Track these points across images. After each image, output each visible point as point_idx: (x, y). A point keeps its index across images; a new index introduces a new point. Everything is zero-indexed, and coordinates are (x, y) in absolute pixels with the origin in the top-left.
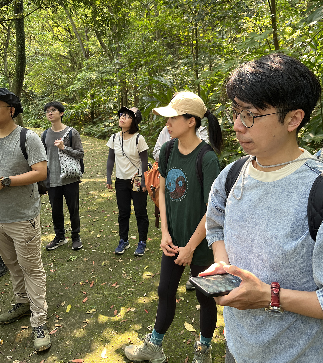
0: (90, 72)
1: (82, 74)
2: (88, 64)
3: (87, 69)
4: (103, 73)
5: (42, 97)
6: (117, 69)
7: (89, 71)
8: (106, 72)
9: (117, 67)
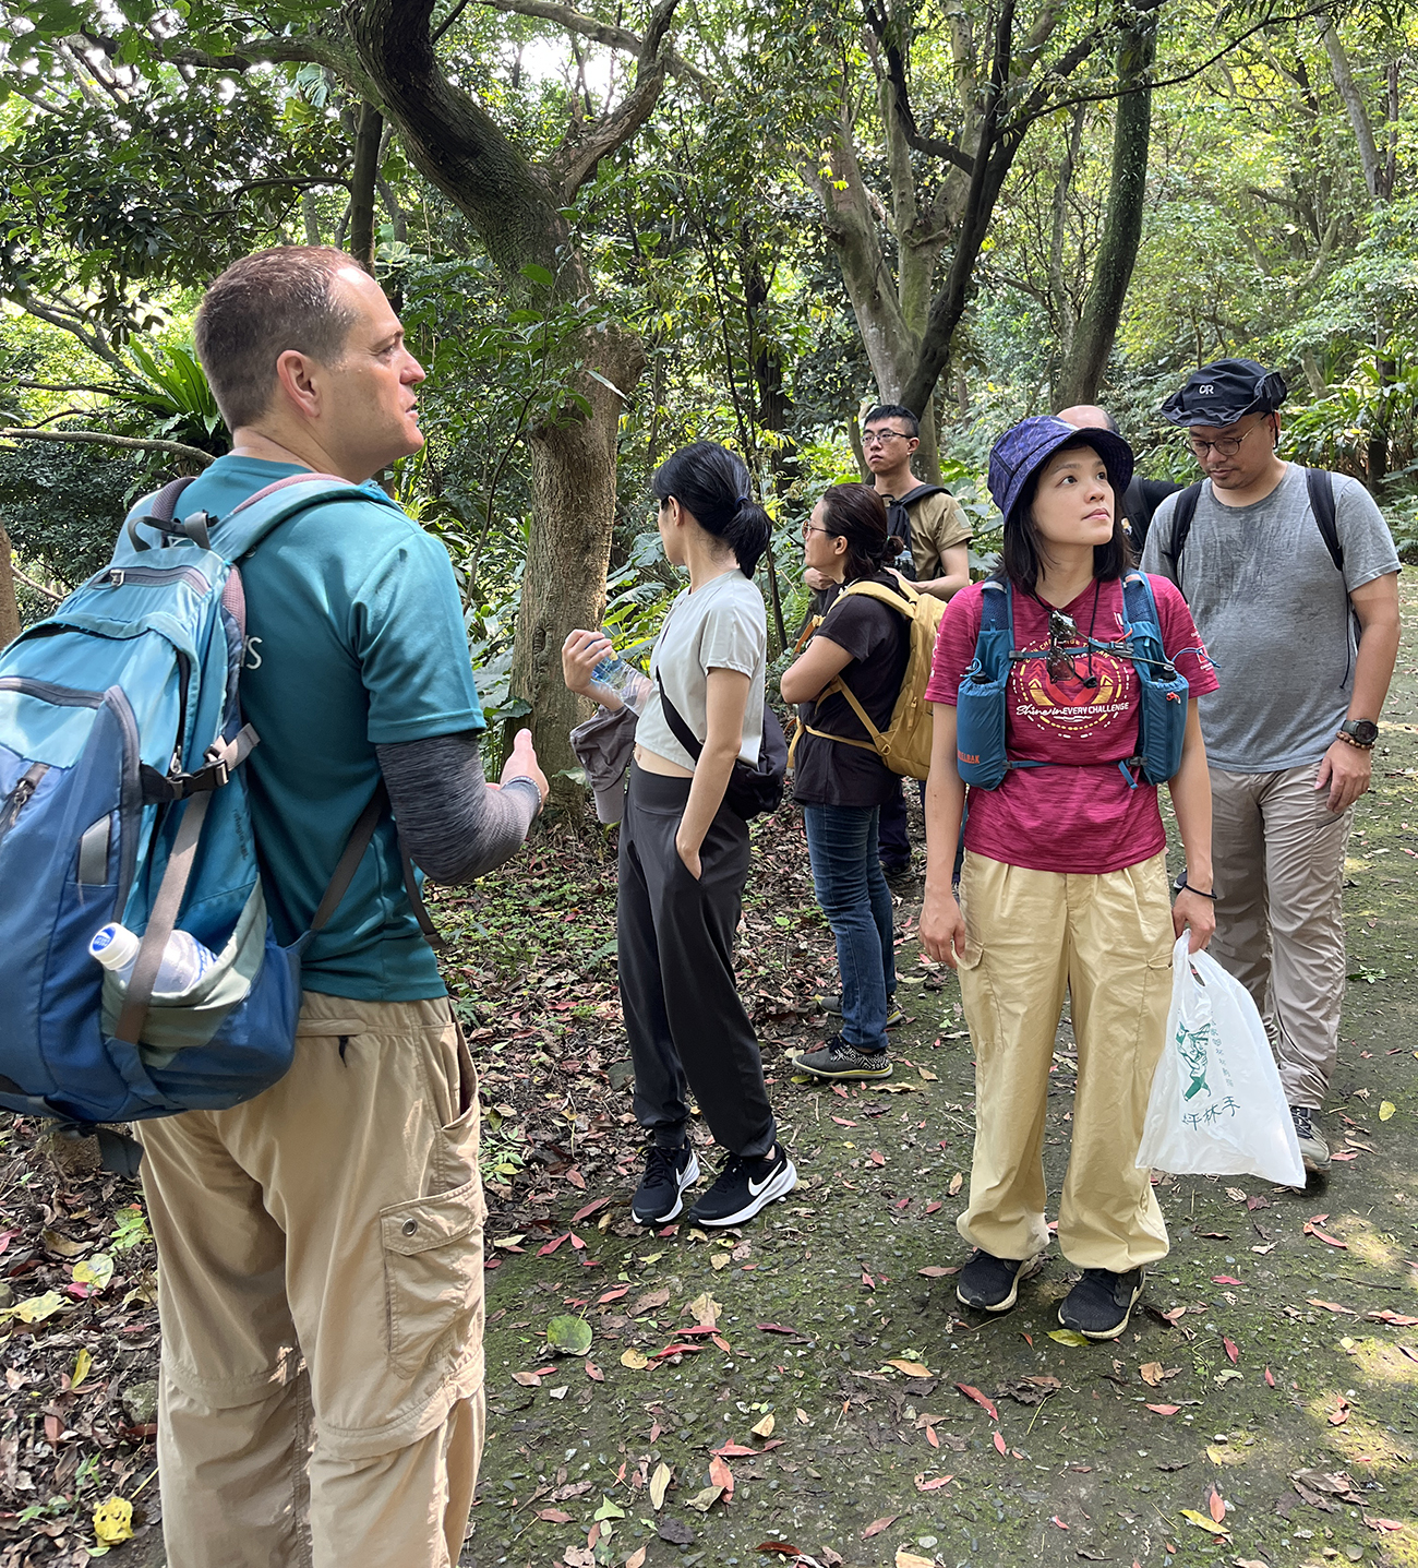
1: (1357, 271)
2: (1386, 222)
3: (1383, 246)
7: (1392, 256)
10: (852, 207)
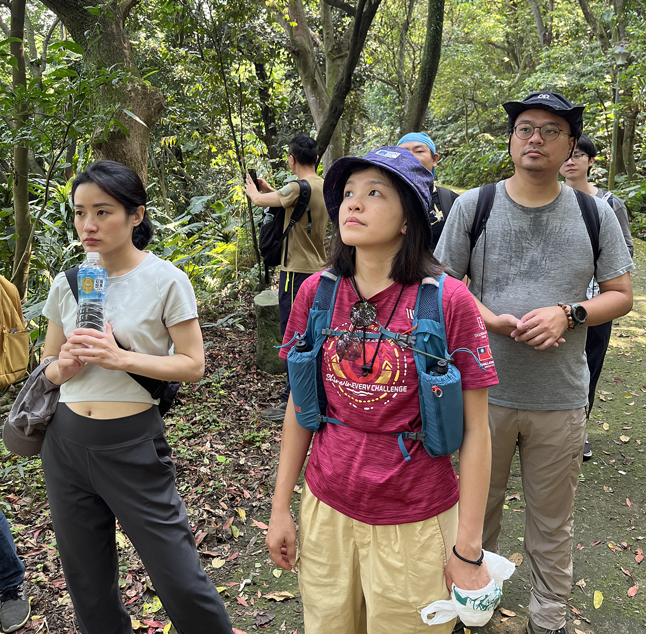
0: (552, 75)
1: (537, 79)
2: (549, 57)
3: (548, 68)
4: (583, 75)
5: (443, 123)
6: (619, 66)
7: (552, 72)
8: (590, 74)
9: (619, 62)
10: (302, 38)
